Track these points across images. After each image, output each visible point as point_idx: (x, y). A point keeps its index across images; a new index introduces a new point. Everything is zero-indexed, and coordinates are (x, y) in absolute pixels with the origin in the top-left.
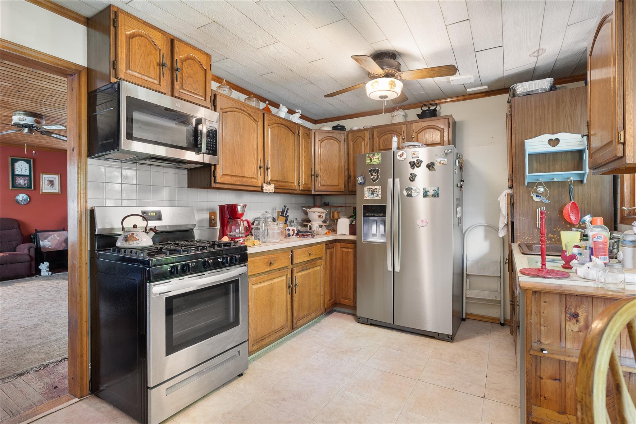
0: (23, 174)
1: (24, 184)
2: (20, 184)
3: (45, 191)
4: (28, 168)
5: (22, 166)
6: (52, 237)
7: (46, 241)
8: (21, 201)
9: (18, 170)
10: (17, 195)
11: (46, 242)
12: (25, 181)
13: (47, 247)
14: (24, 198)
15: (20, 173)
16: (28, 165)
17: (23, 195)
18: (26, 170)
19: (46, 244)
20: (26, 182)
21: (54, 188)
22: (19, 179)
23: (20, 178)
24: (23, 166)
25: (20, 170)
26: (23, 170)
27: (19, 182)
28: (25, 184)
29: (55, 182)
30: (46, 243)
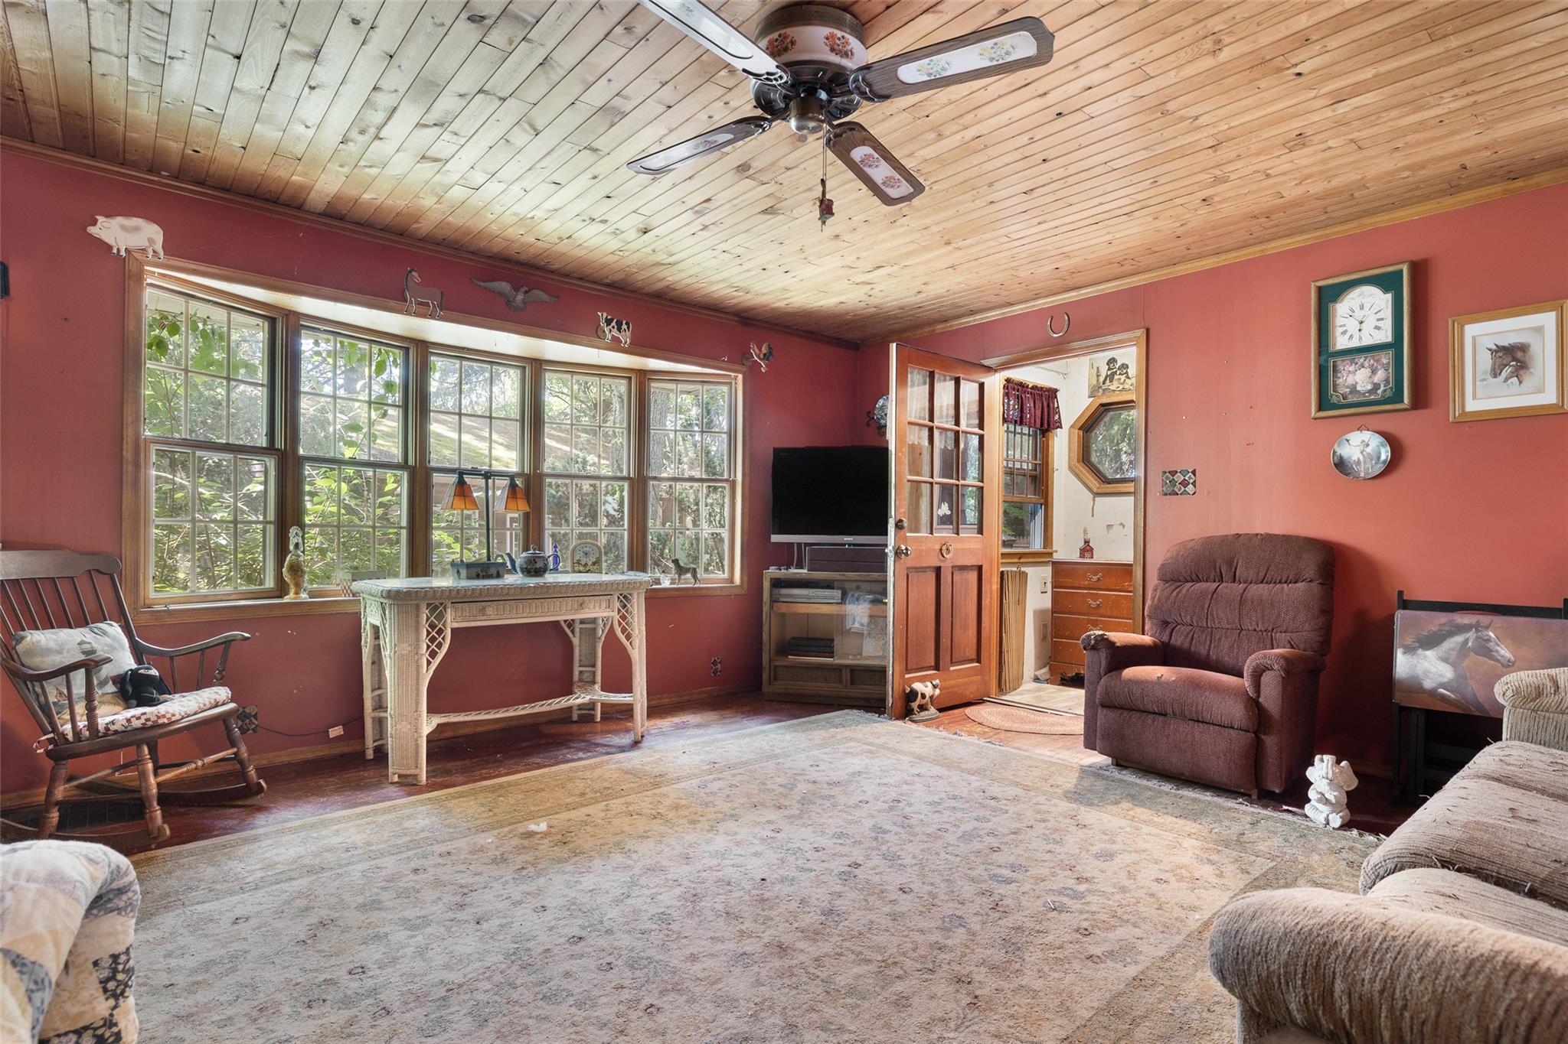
0: (1367, 341)
1: (1369, 387)
2: (1353, 389)
3: (1472, 405)
4: (1388, 313)
5: (1362, 307)
6: (1467, 641)
7: (1428, 653)
8: (1358, 462)
9: (1344, 333)
10: (1339, 436)
11: (1425, 657)
12: (1374, 372)
13: (1428, 684)
14: (1369, 450)
15: (1355, 343)
16: (1389, 296)
17: (1366, 435)
18: (1380, 324)
19: (1426, 672)
20: (1380, 376)
21: (1530, 381)
22: (1352, 368)
23: (1352, 362)
24: (1367, 307)
25: (1352, 326)
26: (1368, 327)
27: (1350, 380)
28: (1376, 386)
29: (1535, 349)
30: (1426, 664)
